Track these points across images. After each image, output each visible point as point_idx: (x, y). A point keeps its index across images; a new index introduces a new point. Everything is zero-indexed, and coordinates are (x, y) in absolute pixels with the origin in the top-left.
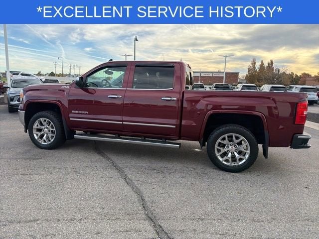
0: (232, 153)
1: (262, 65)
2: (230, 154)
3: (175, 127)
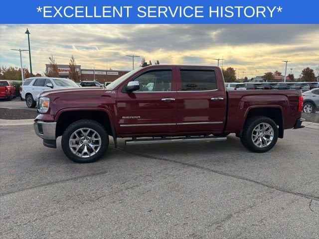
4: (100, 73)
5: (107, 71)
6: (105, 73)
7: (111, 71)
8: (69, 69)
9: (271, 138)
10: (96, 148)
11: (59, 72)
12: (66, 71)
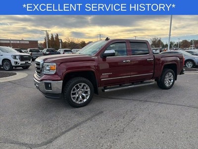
1: (52, 37)
3: (152, 74)
4: (15, 42)
5: (20, 41)
6: (18, 42)
7: (22, 40)
9: (172, 81)
10: (87, 96)
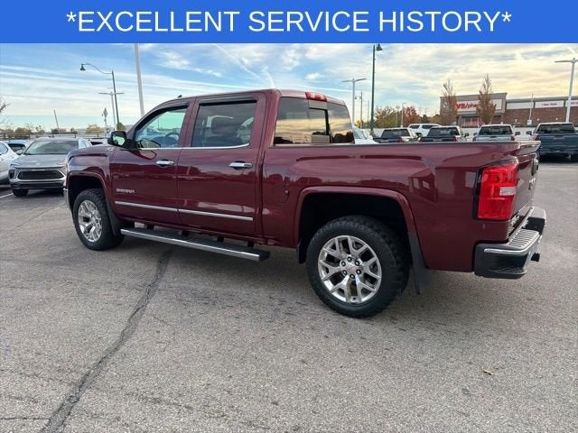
0: (352, 276)
2: (347, 277)
3: (251, 219)
4: (549, 105)
8: (477, 102)
11: (460, 110)
12: (471, 106)
